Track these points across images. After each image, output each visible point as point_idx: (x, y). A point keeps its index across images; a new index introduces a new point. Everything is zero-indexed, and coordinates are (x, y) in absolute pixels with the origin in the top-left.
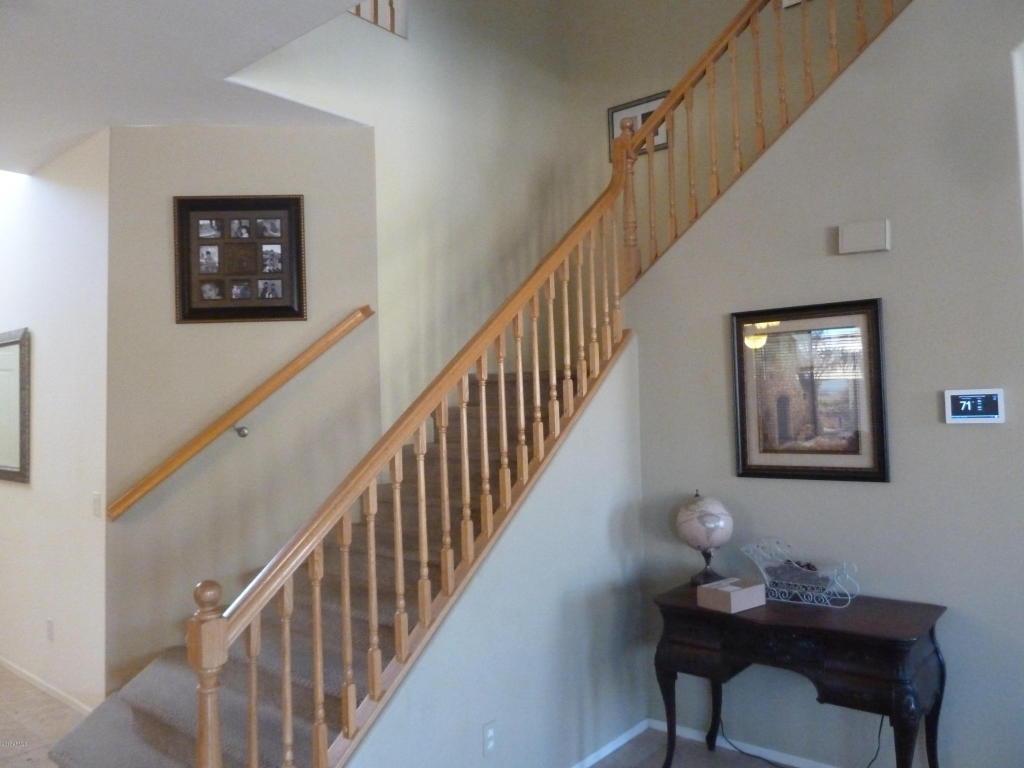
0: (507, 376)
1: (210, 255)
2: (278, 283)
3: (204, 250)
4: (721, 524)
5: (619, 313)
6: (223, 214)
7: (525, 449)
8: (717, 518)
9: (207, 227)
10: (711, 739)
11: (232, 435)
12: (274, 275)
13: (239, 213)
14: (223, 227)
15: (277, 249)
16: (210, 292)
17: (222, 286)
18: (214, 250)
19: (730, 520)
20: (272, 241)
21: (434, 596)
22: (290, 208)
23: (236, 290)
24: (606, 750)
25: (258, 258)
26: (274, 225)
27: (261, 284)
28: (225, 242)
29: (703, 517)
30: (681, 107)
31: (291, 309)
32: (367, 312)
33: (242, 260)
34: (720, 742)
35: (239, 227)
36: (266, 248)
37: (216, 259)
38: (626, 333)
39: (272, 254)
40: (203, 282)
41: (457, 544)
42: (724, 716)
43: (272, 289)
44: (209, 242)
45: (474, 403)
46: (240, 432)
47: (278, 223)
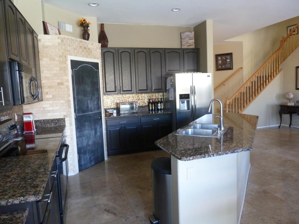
0: (262, 76)
1: (220, 62)
2: (229, 65)
3: (219, 61)
4: (292, 96)
5: (280, 67)
6: (222, 56)
7: (262, 86)
8: (291, 95)
9: (219, 58)
10: (290, 126)
11: (223, 86)
12: (228, 64)
13: (224, 56)
14: (222, 58)
15: (229, 60)
16: (220, 67)
17: (221, 66)
18: (220, 61)
19: (293, 95)
20: (228, 59)
21: (249, 102)
22: (231, 54)
23: (223, 66)
24: (274, 126)
25: (226, 62)
26: (228, 57)
27: (227, 65)
28: (222, 60)
29: (288, 95)
30: (288, 39)
31: (231, 68)
32: (242, 68)
33: (224, 62)
34: (291, 126)
35: (224, 58)
36: (227, 60)
37: (221, 62)
38: (281, 69)
39: (228, 61)
40: (219, 66)
41: (252, 96)
42: (292, 122)
43: (228, 66)
44: (220, 60)
45: (258, 80)
46: (224, 85)
47: (229, 57)
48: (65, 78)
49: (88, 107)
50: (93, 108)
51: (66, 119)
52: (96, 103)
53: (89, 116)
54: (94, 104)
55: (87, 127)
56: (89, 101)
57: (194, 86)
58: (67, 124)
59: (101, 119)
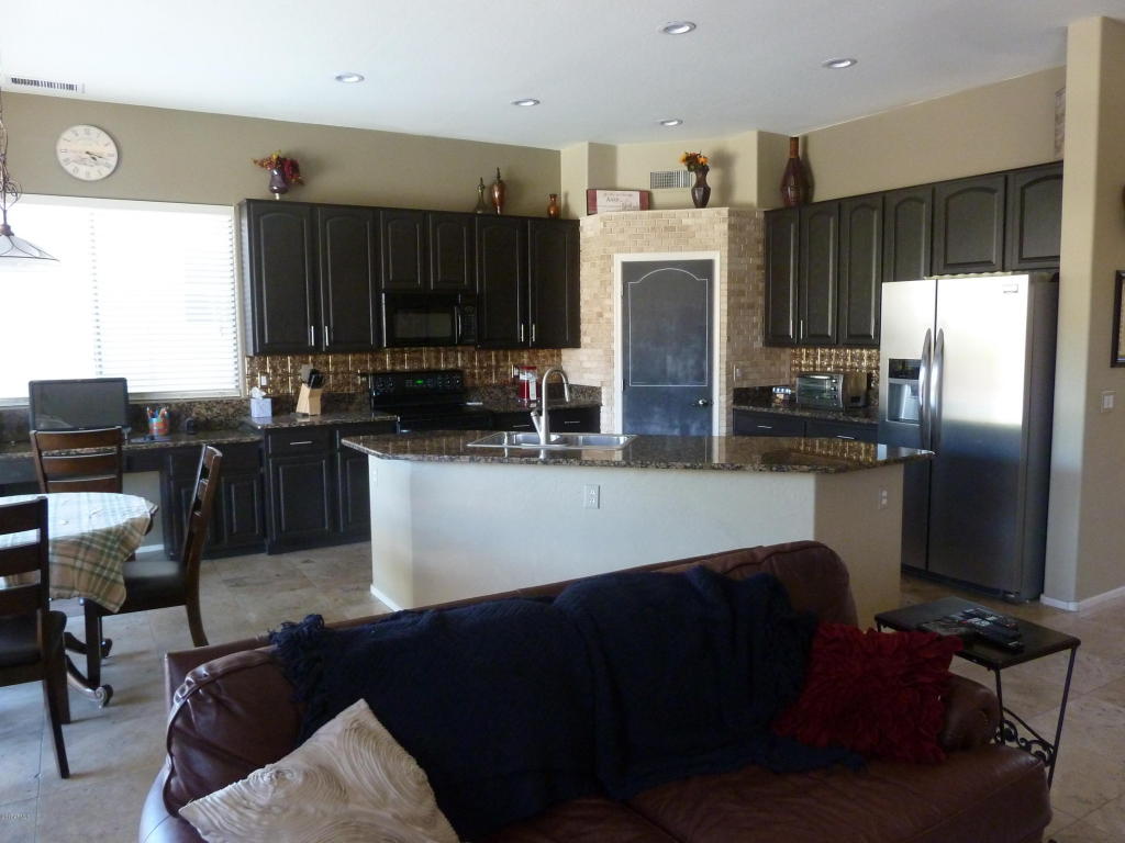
48: (607, 302)
49: (664, 372)
50: (680, 375)
51: (603, 390)
52: (691, 362)
53: (667, 394)
54: (685, 367)
55: (656, 418)
56: (669, 359)
57: (941, 331)
58: (603, 402)
59: (709, 404)
